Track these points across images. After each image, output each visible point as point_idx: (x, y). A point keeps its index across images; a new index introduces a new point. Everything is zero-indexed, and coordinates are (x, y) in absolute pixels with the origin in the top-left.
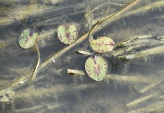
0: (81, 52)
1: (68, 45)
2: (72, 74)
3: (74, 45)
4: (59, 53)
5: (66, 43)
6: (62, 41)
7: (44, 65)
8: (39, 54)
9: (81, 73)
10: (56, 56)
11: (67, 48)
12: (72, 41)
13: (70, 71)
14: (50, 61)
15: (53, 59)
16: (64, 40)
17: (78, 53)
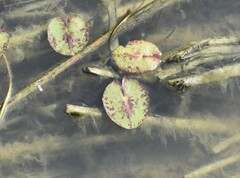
0: (94, 70)
1: (69, 57)
2: (75, 115)
3: (80, 56)
4: (50, 73)
5: (64, 53)
6: (57, 49)
7: (20, 96)
8: (10, 76)
9: (95, 113)
10: (45, 79)
11: (67, 64)
12: (76, 49)
13: (71, 108)
14: (32, 88)
15: (38, 85)
16: (60, 47)
17: (88, 72)
